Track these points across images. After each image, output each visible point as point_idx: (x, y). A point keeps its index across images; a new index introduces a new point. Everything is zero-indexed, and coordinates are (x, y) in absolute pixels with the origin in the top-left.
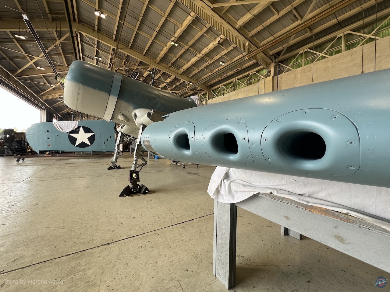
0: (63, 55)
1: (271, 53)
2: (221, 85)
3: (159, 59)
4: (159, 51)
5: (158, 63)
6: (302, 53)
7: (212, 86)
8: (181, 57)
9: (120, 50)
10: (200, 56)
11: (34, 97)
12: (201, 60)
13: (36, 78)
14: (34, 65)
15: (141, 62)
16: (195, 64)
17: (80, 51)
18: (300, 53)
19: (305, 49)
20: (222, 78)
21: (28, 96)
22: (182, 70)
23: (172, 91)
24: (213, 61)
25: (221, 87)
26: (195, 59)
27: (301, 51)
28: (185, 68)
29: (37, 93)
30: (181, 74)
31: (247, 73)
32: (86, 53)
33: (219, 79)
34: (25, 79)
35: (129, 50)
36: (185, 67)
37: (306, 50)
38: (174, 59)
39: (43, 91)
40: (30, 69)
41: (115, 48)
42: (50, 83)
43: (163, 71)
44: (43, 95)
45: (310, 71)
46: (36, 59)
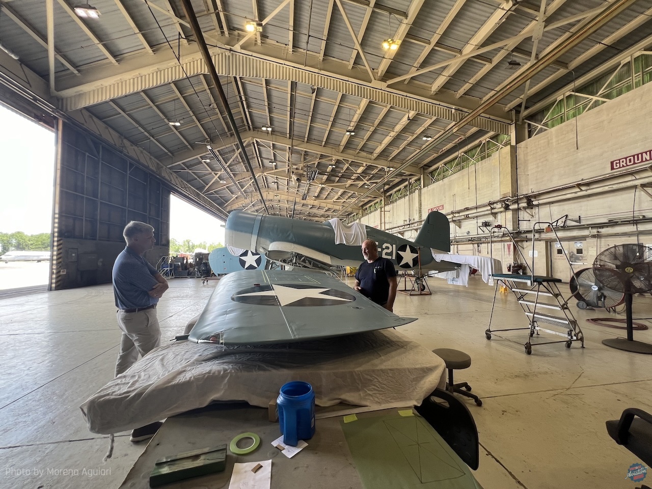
0: (242, 163)
1: (506, 109)
2: (440, 164)
3: (342, 148)
4: (341, 138)
5: (342, 152)
6: (561, 101)
7: (428, 165)
8: (368, 140)
9: (295, 147)
10: (393, 134)
11: (219, 210)
12: (398, 138)
13: (220, 190)
14: (218, 179)
15: (322, 155)
16: (391, 144)
17: (258, 155)
18: (559, 99)
19: (567, 91)
20: (439, 154)
21: (213, 210)
22: (375, 155)
23: (369, 182)
24: (415, 136)
25: (440, 166)
26: (387, 140)
27: (560, 96)
28: (378, 152)
29: (221, 204)
30: (376, 159)
31: (477, 142)
32: (264, 156)
33: (435, 155)
34: (212, 193)
35: (305, 145)
36: (379, 149)
37: (568, 94)
38: (362, 144)
39: (227, 202)
40: (216, 182)
41: (290, 146)
42: (232, 193)
43: (350, 160)
44: (226, 206)
45: (572, 130)
46: (219, 173)
